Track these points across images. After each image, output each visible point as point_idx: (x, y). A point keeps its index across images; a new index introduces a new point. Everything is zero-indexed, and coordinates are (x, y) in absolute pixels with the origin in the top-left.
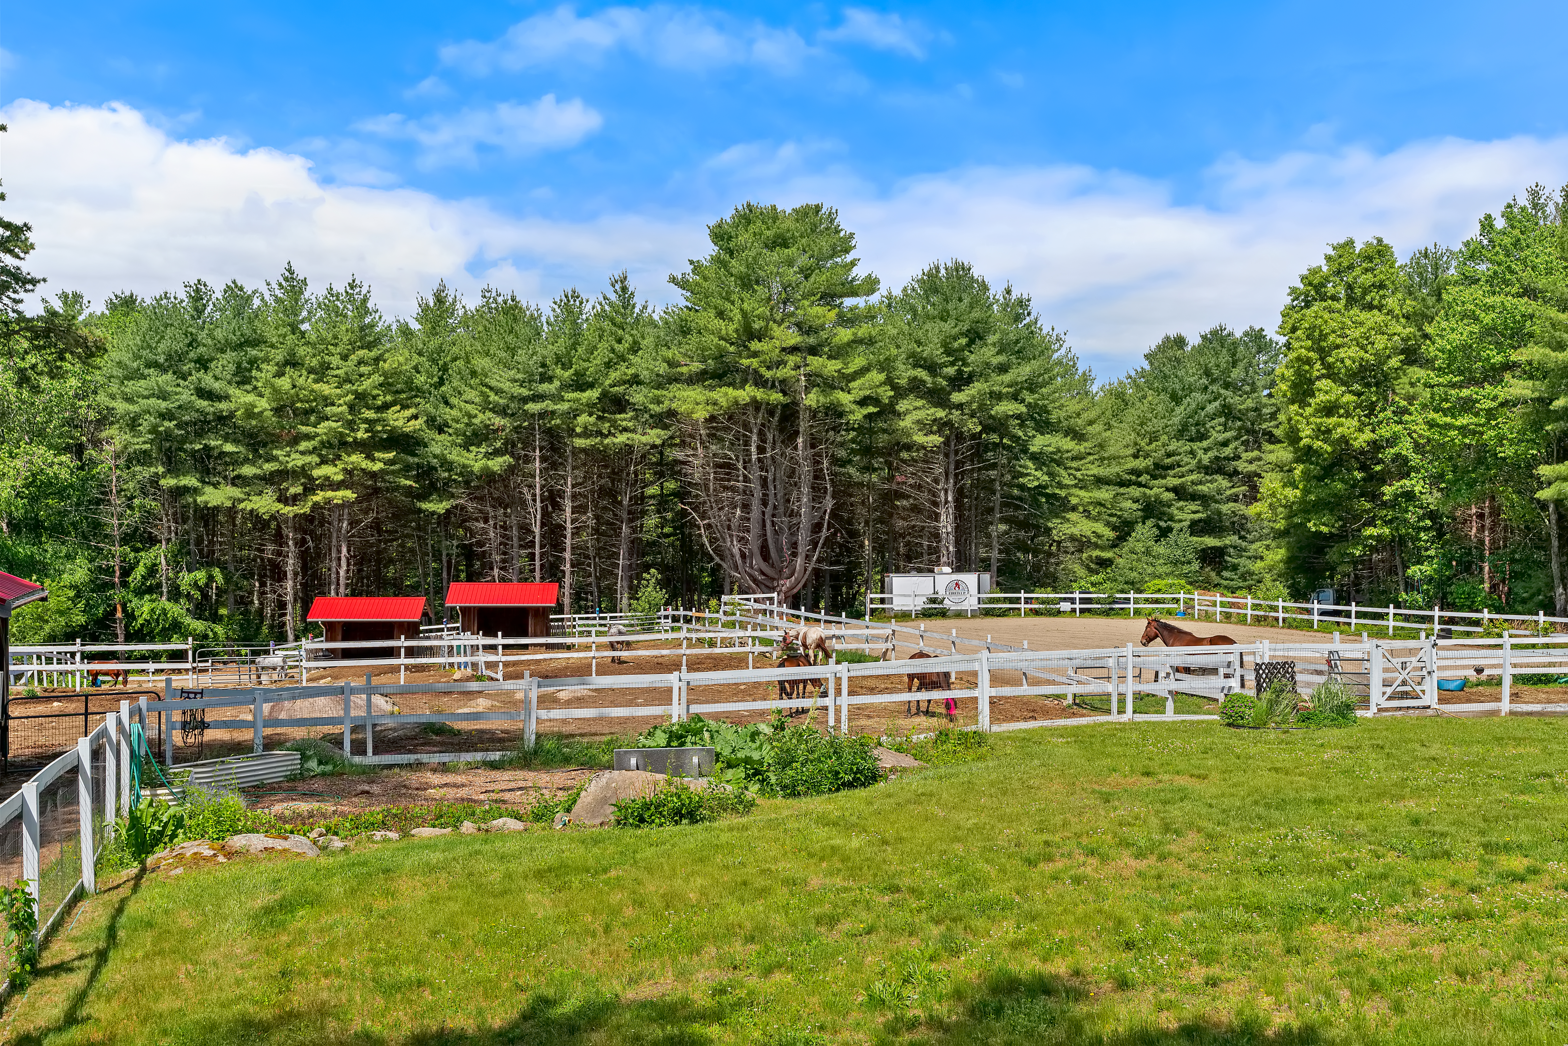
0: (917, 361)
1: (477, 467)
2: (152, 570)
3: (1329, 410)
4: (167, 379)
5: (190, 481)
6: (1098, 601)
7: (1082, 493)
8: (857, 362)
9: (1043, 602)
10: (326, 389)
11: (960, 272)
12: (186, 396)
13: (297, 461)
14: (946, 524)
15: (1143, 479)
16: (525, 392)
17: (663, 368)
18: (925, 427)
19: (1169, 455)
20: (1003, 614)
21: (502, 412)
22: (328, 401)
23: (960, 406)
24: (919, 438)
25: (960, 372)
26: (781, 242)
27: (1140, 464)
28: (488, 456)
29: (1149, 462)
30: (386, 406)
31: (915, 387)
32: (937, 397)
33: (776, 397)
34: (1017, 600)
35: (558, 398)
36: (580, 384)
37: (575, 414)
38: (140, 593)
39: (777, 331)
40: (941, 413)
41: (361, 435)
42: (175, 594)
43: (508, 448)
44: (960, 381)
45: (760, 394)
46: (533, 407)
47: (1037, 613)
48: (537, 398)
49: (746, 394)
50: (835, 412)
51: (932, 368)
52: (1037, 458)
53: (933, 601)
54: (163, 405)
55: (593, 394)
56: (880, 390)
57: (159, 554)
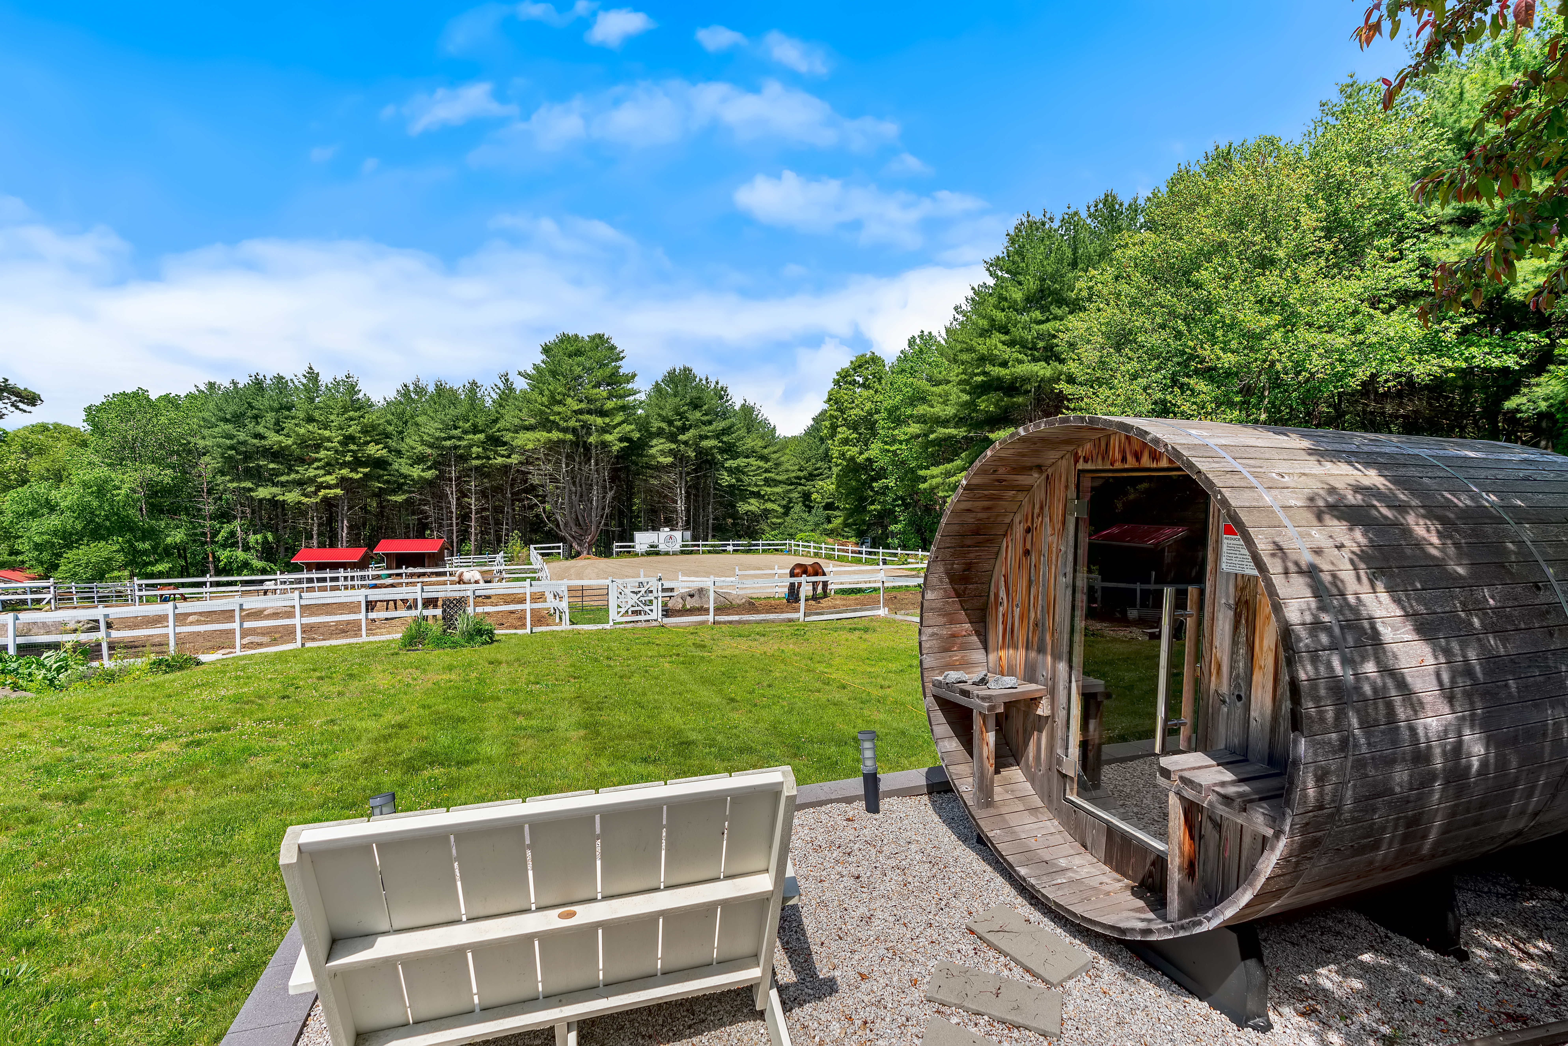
0: (664, 419)
1: (415, 475)
2: (232, 534)
3: (846, 442)
4: (229, 427)
5: (249, 485)
6: (742, 545)
7: (768, 489)
8: (619, 418)
9: (712, 546)
10: (327, 433)
11: (687, 371)
12: (242, 436)
13: (312, 473)
14: (681, 506)
15: (803, 481)
16: (443, 435)
17: (516, 421)
18: (663, 453)
19: (816, 469)
20: (691, 552)
21: (431, 446)
22: (329, 440)
23: (686, 443)
24: (661, 459)
25: (684, 424)
26: (578, 353)
27: (802, 474)
28: (423, 470)
29: (805, 473)
30: (367, 443)
31: (660, 433)
32: (672, 438)
33: (569, 437)
34: (698, 546)
35: (460, 439)
36: (475, 430)
37: (470, 446)
38: (224, 546)
39: (569, 401)
40: (673, 446)
41: (348, 458)
42: (247, 548)
43: (435, 465)
44: (684, 429)
45: (561, 435)
46: (448, 443)
47: (709, 552)
48: (450, 438)
49: (555, 435)
50: (604, 445)
51: (670, 423)
52: (730, 471)
53: (652, 546)
54: (228, 442)
55: (482, 436)
56: (632, 434)
57: (236, 525)
